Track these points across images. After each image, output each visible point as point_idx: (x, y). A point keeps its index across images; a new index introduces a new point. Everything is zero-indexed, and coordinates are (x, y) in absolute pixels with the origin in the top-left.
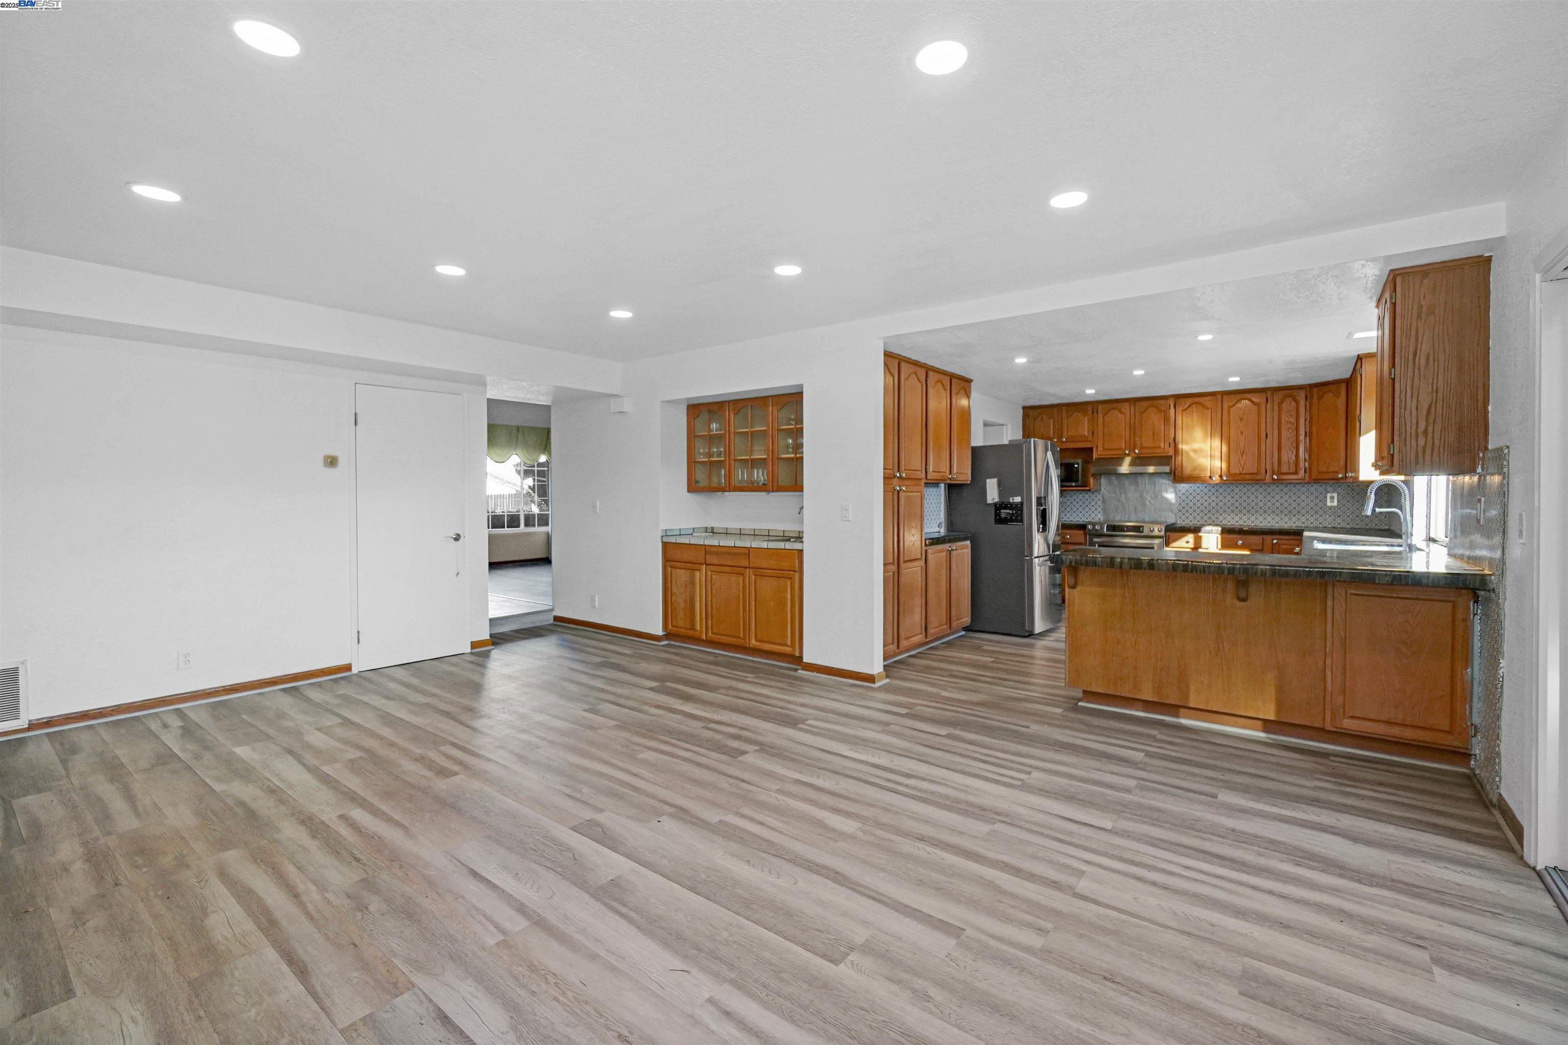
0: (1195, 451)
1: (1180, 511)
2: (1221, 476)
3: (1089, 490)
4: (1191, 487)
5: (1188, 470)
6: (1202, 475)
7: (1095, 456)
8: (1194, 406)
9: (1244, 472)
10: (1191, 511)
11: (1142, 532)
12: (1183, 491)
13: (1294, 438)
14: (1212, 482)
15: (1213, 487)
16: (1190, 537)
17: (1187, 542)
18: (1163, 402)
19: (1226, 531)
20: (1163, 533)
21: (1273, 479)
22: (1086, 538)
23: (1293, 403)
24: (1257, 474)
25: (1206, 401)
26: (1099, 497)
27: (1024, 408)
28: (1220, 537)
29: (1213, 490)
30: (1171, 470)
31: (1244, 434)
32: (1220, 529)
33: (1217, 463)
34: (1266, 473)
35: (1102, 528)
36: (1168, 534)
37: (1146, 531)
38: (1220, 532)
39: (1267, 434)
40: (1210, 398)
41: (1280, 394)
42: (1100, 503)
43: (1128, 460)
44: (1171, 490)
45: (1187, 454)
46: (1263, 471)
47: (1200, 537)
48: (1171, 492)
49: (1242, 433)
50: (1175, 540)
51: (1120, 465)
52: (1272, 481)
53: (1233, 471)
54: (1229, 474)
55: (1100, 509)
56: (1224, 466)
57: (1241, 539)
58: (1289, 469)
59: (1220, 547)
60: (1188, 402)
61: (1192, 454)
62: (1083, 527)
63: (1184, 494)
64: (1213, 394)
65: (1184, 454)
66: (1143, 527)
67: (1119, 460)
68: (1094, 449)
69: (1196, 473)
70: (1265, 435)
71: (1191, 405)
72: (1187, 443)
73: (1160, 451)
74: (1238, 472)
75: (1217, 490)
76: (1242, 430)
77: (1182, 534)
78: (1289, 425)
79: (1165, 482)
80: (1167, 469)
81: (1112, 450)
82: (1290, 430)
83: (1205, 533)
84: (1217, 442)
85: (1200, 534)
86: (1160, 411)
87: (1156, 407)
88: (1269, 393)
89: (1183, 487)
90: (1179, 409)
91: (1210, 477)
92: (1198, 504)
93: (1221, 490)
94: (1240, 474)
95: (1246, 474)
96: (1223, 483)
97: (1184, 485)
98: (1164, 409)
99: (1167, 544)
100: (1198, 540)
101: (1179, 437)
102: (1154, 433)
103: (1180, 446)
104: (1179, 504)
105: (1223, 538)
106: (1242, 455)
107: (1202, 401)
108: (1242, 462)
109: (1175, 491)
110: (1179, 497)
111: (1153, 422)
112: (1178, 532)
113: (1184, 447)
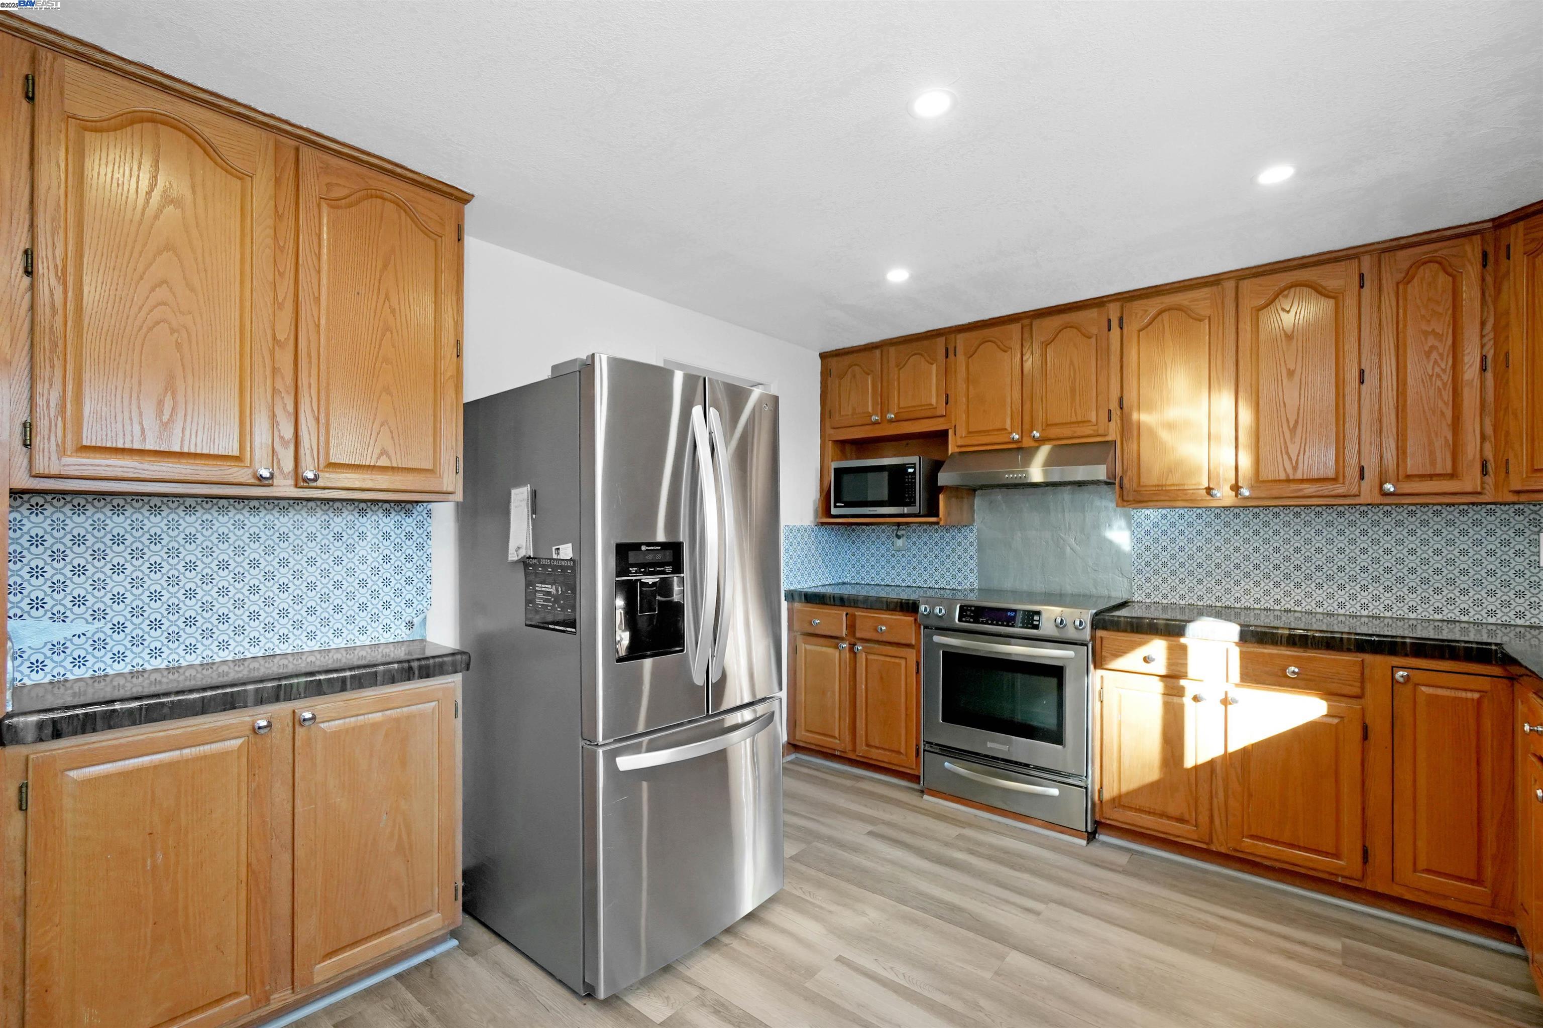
0: (1171, 426)
1: (1140, 572)
2: (1236, 488)
3: (937, 523)
4: (1164, 517)
5: (1152, 475)
6: (1190, 484)
7: (952, 449)
8: (1165, 316)
9: (1299, 476)
10: (1165, 572)
11: (1036, 627)
12: (1147, 525)
13: (1447, 377)
14: (1215, 504)
15: (1217, 516)
16: (1157, 647)
17: (1146, 660)
18: (1093, 313)
19: (1255, 634)
20: (1087, 634)
21: (1383, 494)
22: (918, 634)
23: (1443, 280)
24: (1335, 480)
25: (1200, 300)
26: (972, 537)
27: (823, 356)
29: (1218, 524)
30: (1112, 474)
31: (1296, 378)
32: (1233, 630)
33: (1225, 457)
34: (1362, 477)
35: (950, 612)
36: (1100, 633)
37: (1047, 628)
38: (1237, 637)
39: (1362, 373)
40: (1205, 292)
41: (1404, 258)
42: (972, 551)
43: (1044, 452)
44: (1122, 523)
45: (1152, 433)
46: (1352, 472)
47: (1184, 648)
48: (1120, 528)
49: (1292, 377)
50: (1119, 653)
51: (1027, 462)
52: (1378, 499)
53: (1268, 473)
54: (1258, 481)
55: (972, 564)
56: (1246, 462)
57: (1296, 661)
58: (1433, 463)
59: (1235, 676)
60: (1154, 305)
61: (1164, 435)
62: (910, 607)
63: (1147, 533)
64: (1213, 281)
65: (1143, 434)
66: (1038, 613)
67: (1024, 452)
68: (951, 433)
69: (1174, 479)
70: (1355, 374)
71: (1160, 313)
72: (1151, 408)
73: (1088, 430)
74: (1283, 476)
75: (1227, 524)
77: (1136, 637)
78: (1431, 341)
79: (1106, 503)
80: (1100, 472)
81: (986, 432)
82: (1434, 355)
83: (1197, 637)
84: (1224, 401)
85: (1183, 640)
86: (1088, 336)
87: (1075, 327)
88: (1366, 261)
89: (1149, 515)
90: (1132, 327)
91: (1209, 490)
92: (1182, 557)
93: (1237, 524)
94: (1288, 481)
95: (1302, 481)
96: (1241, 508)
97: (1147, 512)
98: (1094, 330)
99: (1099, 662)
100: (1178, 656)
101: (1130, 398)
102: (1073, 390)
103: (1135, 416)
104: (1139, 556)
105: (1244, 656)
106: (1293, 431)
107: (1186, 303)
108: (1293, 450)
109: (1129, 525)
110: (1139, 541)
111: (1072, 363)
112: (1125, 631)
113: (1145, 418)
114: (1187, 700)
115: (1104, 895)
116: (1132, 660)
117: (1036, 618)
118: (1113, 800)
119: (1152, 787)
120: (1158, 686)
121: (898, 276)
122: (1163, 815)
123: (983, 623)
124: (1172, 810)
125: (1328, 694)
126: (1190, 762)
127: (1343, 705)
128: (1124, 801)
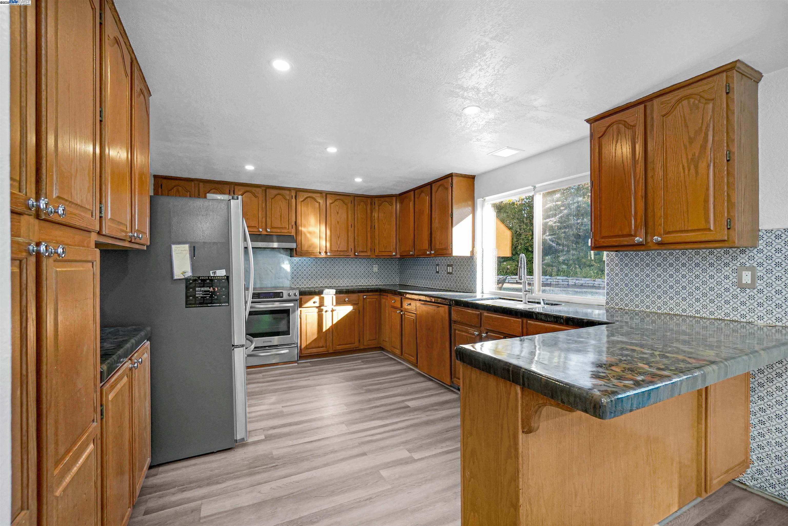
0: (310, 233)
1: (293, 278)
2: (326, 252)
4: (305, 260)
5: (305, 248)
6: (315, 251)
8: (309, 199)
9: (340, 250)
11: (282, 297)
12: (296, 263)
14: (320, 257)
15: (321, 260)
16: (316, 299)
17: (314, 303)
18: (288, 192)
19: (339, 292)
20: (298, 297)
21: (355, 255)
23: (365, 206)
24: (346, 251)
25: (317, 197)
28: (334, 297)
29: (320, 263)
30: (291, 246)
31: (339, 224)
32: (334, 291)
33: (323, 243)
36: (301, 297)
37: (285, 297)
38: (335, 293)
41: (358, 199)
44: (287, 262)
45: (305, 234)
46: (350, 250)
47: (323, 298)
48: (287, 264)
49: (338, 222)
50: (306, 302)
52: (354, 257)
53: (333, 249)
54: (332, 251)
56: (328, 245)
57: (347, 297)
58: (363, 249)
59: (334, 303)
60: (304, 195)
61: (308, 235)
63: (295, 265)
65: (303, 234)
66: (282, 293)
69: (311, 249)
70: (350, 226)
71: (307, 198)
72: (305, 226)
73: (286, 230)
75: (322, 263)
76: (338, 220)
77: (311, 296)
79: (284, 255)
80: (288, 245)
83: (326, 294)
84: (323, 227)
85: (322, 296)
86: (285, 199)
87: (282, 195)
88: (352, 198)
89: (296, 259)
90: (299, 200)
91: (319, 253)
93: (325, 263)
94: (337, 251)
96: (328, 258)
98: (288, 198)
99: (301, 306)
100: (322, 300)
101: (299, 222)
102: (281, 216)
103: (300, 228)
104: (293, 273)
105: (337, 298)
106: (339, 238)
107: (314, 196)
108: (339, 243)
109: (290, 263)
110: (293, 268)
111: (280, 208)
112: (307, 295)
113: (303, 229)
114: (324, 313)
115: (316, 371)
116: (310, 304)
117: (281, 294)
118: (304, 348)
119: (315, 340)
120: (316, 310)
121: (250, 168)
122: (319, 347)
123: (261, 298)
124: (321, 345)
125: (353, 304)
126: (324, 330)
127: (355, 306)
128: (308, 347)
